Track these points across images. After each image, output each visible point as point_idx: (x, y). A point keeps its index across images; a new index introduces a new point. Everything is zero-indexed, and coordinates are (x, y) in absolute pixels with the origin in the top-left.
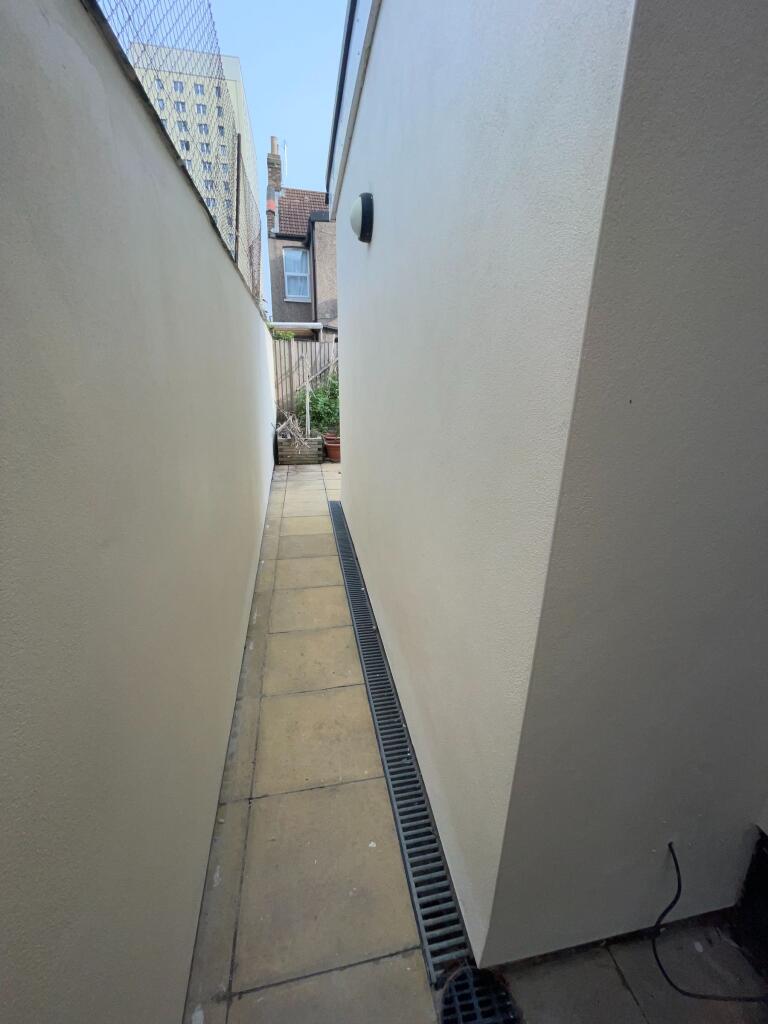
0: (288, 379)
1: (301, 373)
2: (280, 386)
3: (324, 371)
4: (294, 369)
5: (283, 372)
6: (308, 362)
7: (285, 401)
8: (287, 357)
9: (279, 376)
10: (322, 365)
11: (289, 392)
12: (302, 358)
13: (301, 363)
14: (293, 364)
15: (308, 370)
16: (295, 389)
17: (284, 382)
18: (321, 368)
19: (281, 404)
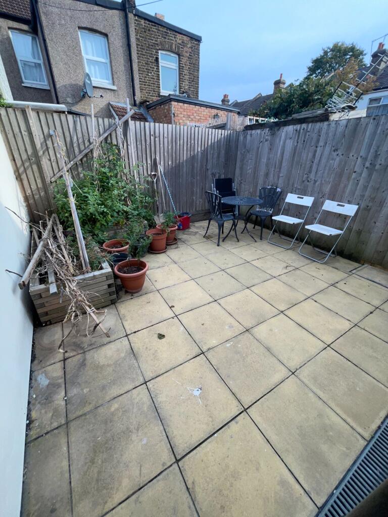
0: (35, 167)
1: (53, 158)
2: (24, 177)
3: (86, 155)
4: (41, 153)
5: (24, 157)
6: (60, 142)
7: (37, 197)
8: (25, 133)
9: (19, 163)
10: (82, 147)
11: (40, 185)
12: (51, 136)
13: (49, 143)
14: (38, 146)
15: (62, 153)
16: (48, 180)
17: (29, 172)
18: (80, 152)
19: (31, 201)
